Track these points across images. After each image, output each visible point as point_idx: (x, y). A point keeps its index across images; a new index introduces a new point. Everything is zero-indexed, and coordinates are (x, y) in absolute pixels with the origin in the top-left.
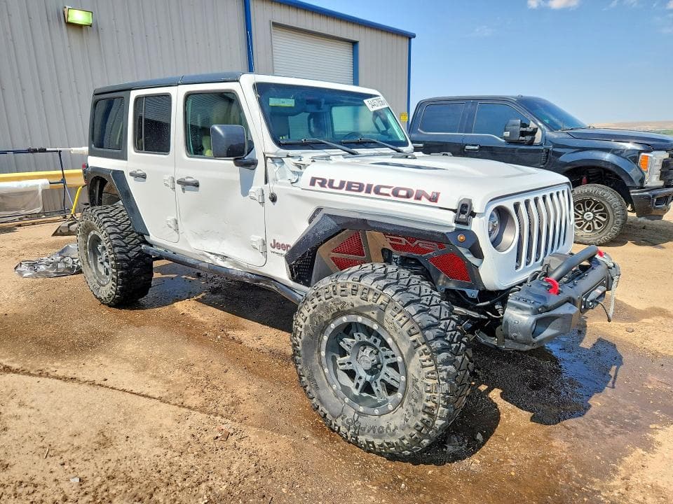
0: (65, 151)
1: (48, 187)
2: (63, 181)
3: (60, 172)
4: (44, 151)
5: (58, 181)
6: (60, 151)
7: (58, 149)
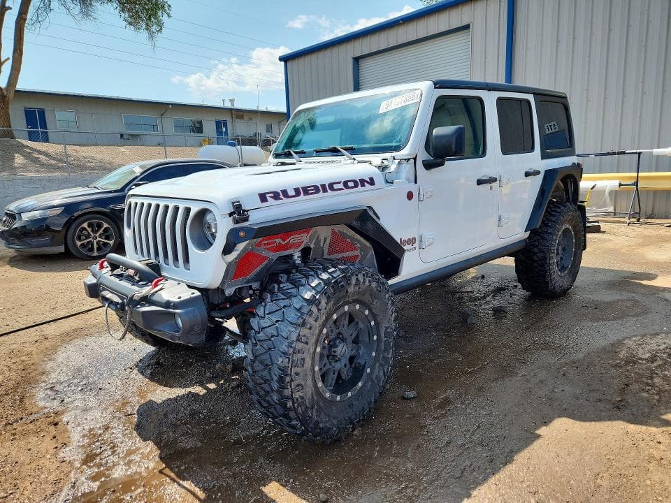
0: (644, 152)
1: (617, 188)
2: (636, 184)
3: (635, 174)
4: (624, 153)
5: (629, 183)
6: (640, 153)
7: (638, 151)
